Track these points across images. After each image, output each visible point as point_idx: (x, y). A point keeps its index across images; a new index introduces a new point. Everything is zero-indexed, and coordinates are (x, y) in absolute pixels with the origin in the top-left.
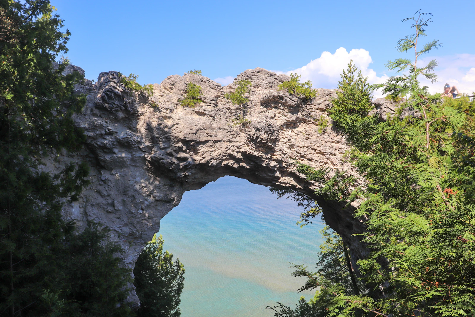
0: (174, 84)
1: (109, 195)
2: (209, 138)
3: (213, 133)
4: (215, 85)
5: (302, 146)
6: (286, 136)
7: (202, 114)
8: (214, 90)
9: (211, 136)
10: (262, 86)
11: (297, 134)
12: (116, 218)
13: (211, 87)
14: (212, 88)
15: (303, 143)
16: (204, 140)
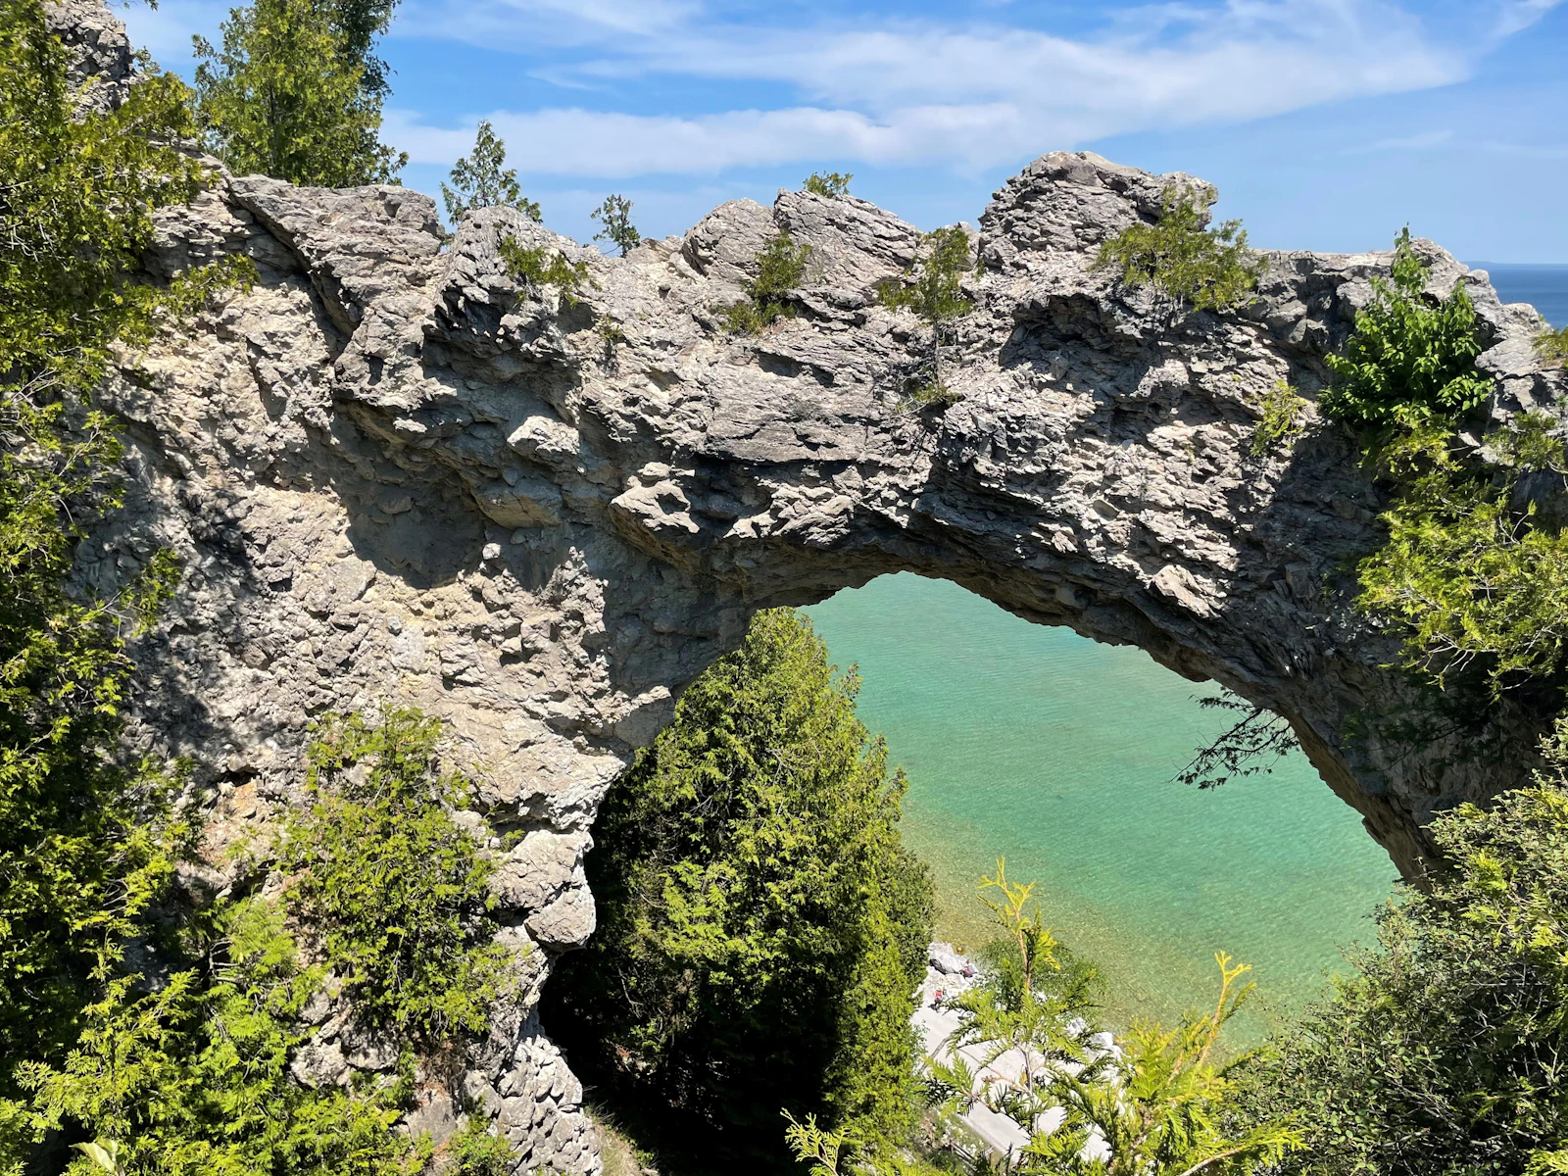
0: (716, 243)
1: (506, 607)
2: (805, 452)
3: (822, 433)
4: (881, 236)
5: (1170, 504)
6: (1102, 461)
7: (782, 365)
8: (875, 259)
9: (814, 447)
10: (1054, 239)
11: (1161, 453)
12: (531, 671)
13: (864, 246)
14: (866, 250)
15: (1177, 492)
16: (784, 460)
